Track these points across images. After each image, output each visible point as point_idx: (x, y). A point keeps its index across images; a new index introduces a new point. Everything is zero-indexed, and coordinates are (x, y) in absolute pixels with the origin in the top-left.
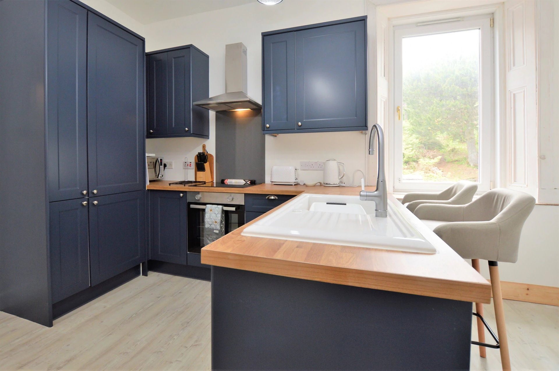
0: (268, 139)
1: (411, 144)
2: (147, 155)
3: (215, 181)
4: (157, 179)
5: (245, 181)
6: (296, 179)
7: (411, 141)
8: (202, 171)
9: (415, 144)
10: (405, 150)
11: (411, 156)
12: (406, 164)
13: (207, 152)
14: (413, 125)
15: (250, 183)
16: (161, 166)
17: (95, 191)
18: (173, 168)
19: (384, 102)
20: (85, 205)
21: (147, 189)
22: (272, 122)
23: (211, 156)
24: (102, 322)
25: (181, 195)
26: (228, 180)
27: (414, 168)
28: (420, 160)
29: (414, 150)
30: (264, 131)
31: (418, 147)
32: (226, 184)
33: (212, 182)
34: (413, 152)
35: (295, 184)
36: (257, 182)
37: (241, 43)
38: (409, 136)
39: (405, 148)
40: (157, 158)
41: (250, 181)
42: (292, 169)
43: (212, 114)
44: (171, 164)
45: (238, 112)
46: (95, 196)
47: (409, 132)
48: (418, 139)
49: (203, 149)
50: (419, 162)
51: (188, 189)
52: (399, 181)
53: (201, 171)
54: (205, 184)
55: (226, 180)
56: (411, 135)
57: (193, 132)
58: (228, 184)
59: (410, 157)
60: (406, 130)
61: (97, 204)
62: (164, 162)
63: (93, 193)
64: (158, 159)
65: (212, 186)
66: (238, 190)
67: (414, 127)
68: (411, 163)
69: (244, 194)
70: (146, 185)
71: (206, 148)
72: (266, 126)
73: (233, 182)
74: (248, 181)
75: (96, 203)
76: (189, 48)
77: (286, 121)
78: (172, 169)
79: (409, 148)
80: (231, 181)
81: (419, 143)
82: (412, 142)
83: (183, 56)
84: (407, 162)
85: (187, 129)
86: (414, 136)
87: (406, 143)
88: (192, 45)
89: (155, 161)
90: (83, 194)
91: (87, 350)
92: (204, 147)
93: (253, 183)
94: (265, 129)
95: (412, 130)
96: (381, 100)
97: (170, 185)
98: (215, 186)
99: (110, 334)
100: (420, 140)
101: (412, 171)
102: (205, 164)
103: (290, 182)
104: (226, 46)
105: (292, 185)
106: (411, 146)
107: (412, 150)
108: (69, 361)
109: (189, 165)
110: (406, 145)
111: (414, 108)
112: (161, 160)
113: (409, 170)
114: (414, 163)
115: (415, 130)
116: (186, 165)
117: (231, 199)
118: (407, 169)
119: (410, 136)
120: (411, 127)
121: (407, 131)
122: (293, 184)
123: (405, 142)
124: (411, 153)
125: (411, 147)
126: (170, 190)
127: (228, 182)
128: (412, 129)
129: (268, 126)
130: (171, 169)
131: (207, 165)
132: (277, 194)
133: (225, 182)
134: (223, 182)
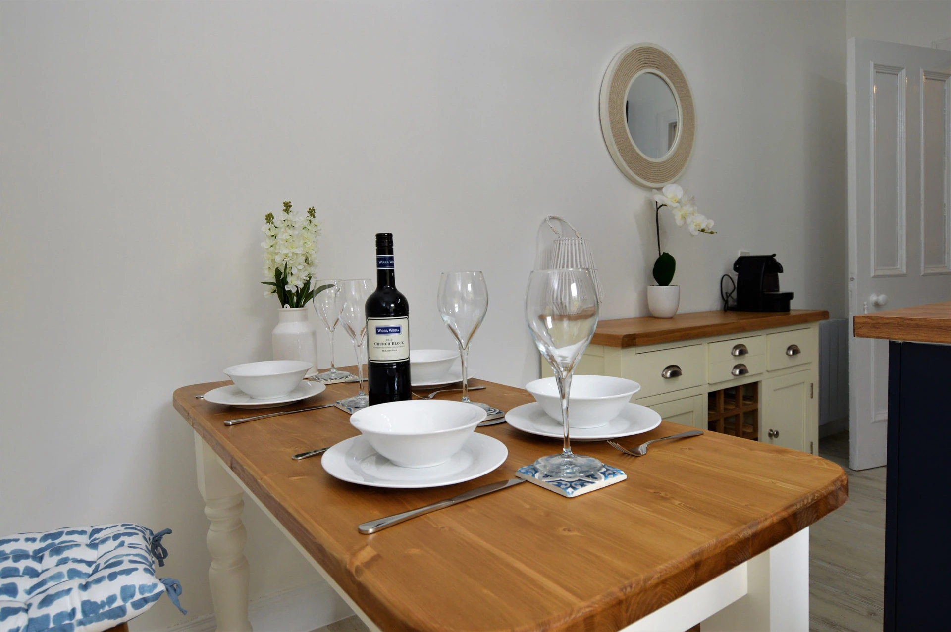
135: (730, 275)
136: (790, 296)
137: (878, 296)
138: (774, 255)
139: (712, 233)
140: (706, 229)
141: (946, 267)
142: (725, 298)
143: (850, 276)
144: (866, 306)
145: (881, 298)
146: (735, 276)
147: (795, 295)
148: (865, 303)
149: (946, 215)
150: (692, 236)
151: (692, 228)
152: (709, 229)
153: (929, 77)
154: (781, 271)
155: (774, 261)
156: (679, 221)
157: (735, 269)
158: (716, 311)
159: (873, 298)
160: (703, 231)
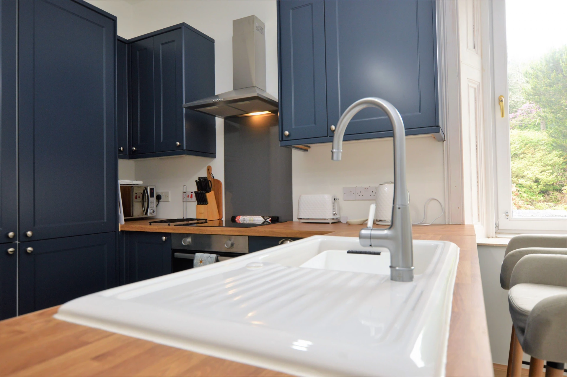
0: (297, 155)
1: (550, 165)
2: (121, 182)
3: (224, 219)
4: (146, 216)
5: (264, 218)
6: (334, 214)
7: (551, 160)
8: (204, 204)
9: (557, 165)
10: (541, 174)
11: (551, 183)
12: (543, 194)
13: (213, 177)
14: (553, 137)
15: (270, 220)
16: (150, 199)
17: (29, 233)
18: (170, 200)
19: (475, 89)
20: (11, 253)
21: (120, 230)
22: (293, 127)
23: (218, 182)
25: (164, 238)
26: (241, 216)
27: (556, 201)
28: (565, 188)
29: (555, 174)
30: (282, 142)
31: (561, 169)
32: (238, 222)
33: (220, 220)
34: (554, 176)
35: (333, 221)
36: (280, 220)
37: (253, 16)
38: (547, 153)
39: (541, 171)
40: (145, 186)
41: (270, 219)
42: (328, 198)
43: (219, 122)
44: (167, 196)
45: (253, 117)
46: (29, 241)
47: (546, 147)
48: (562, 158)
49: (208, 173)
50: (564, 191)
51: (173, 229)
52: (507, 217)
53: (202, 204)
54: (207, 222)
55: (238, 217)
56: (550, 152)
57: (186, 148)
58: (241, 222)
59: (549, 183)
60: (542, 145)
61: (32, 252)
62: (157, 193)
63: (26, 236)
64: (146, 189)
65: (220, 225)
66: (238, 231)
67: (555, 140)
68: (551, 192)
69: (248, 237)
70: (120, 225)
71: (211, 171)
72: (284, 134)
73: (248, 220)
74: (268, 218)
75: (30, 251)
76: (180, 28)
77: (314, 125)
78: (168, 201)
79: (548, 170)
80: (244, 218)
81: (563, 163)
82: (552, 162)
83: (173, 41)
84: (543, 192)
85: (178, 143)
86: (555, 152)
87: (542, 164)
88: (184, 23)
89: (142, 191)
90: (8, 237)
92: (209, 169)
93: (275, 220)
94: (284, 139)
95: (552, 145)
96: (468, 85)
97: (150, 225)
98: (224, 225)
100: (564, 159)
101: (551, 204)
102: (208, 195)
103: (325, 219)
104: (233, 21)
105: (328, 223)
106: (550, 167)
107: (552, 173)
109: (190, 196)
110: (542, 167)
111: (553, 113)
112: (152, 190)
113: (547, 204)
114: (556, 193)
115: (556, 143)
116: (186, 196)
117: (230, 245)
118: (544, 201)
119: (549, 154)
120: (551, 140)
121: (544, 146)
122: (330, 222)
123: (540, 162)
124: (550, 178)
125: (551, 169)
126: (149, 231)
127: (240, 219)
128: (552, 143)
129: (287, 133)
130: (167, 203)
131: (210, 196)
132: (293, 237)
133: (237, 220)
134: (233, 219)
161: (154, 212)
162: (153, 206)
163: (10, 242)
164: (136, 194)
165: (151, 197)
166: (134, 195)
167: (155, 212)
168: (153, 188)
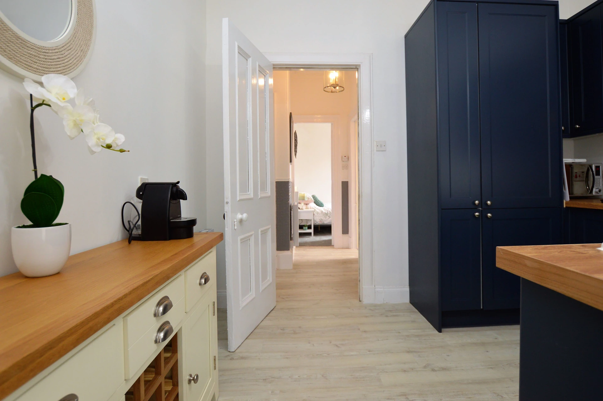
2: (565, 161)
4: (590, 195)
16: (596, 177)
17: (489, 203)
20: (477, 216)
21: (565, 207)
24: (487, 351)
40: (590, 164)
46: (489, 209)
63: (487, 204)
64: (591, 167)
70: (564, 201)
75: (490, 216)
89: (585, 170)
90: (475, 204)
91: (463, 369)
99: (491, 368)
108: (444, 369)
112: (598, 168)
135: (132, 202)
136: (192, 222)
137: (242, 214)
138: (178, 182)
139: (122, 151)
140: (114, 145)
141: (267, 192)
142: (127, 227)
143: (226, 201)
144: (235, 223)
145: (245, 216)
146: (139, 204)
147: (198, 221)
148: (235, 220)
149: (267, 159)
150: (93, 152)
151: (92, 142)
152: (117, 145)
153: (260, 71)
154: (185, 198)
155: (178, 187)
156: (69, 129)
157: (139, 196)
158: (117, 243)
159: (239, 216)
160: (109, 147)
161: (600, 191)
162: (600, 185)
163: (475, 208)
164: (576, 173)
165: (596, 175)
166: (574, 174)
167: (602, 191)
168: (599, 166)
